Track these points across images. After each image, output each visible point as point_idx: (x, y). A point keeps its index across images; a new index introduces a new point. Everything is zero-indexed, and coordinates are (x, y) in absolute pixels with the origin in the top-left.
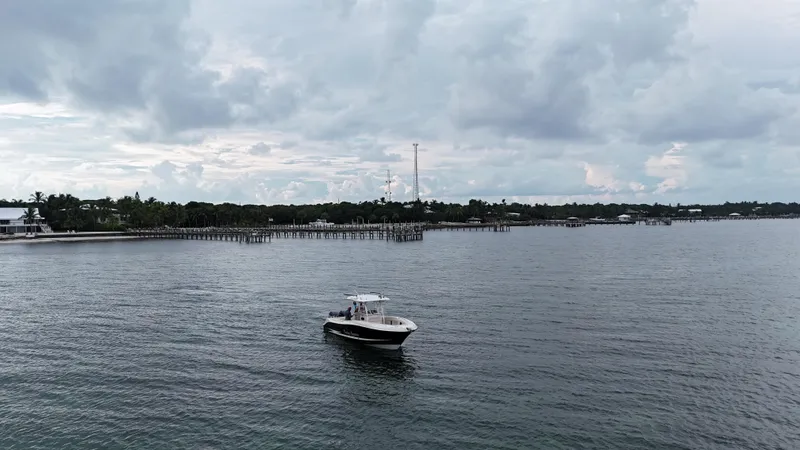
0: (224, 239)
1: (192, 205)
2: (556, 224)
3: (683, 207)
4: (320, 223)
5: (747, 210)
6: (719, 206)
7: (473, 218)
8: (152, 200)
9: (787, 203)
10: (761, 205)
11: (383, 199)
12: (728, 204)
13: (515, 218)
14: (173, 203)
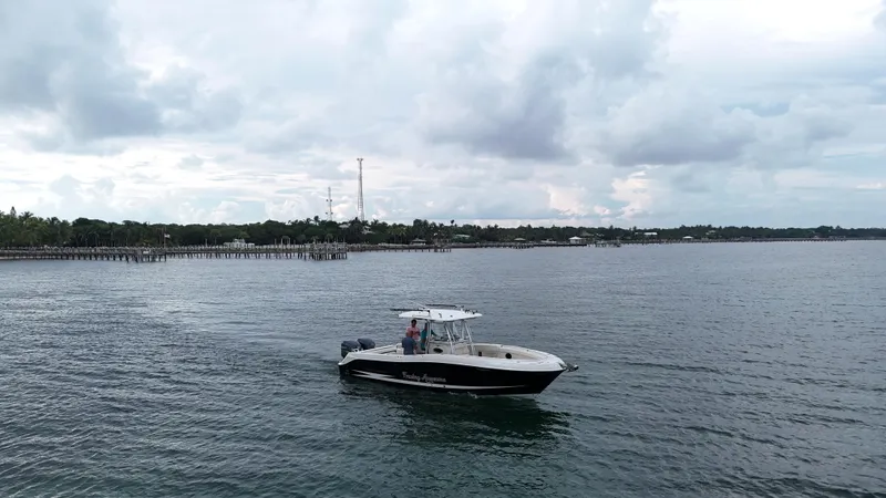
0: (124, 259)
1: (81, 222)
2: (505, 246)
3: (640, 231)
4: (237, 244)
5: (700, 234)
6: (676, 230)
7: (417, 240)
8: (27, 215)
9: (740, 227)
10: (715, 229)
11: (316, 218)
12: (683, 228)
13: (464, 241)
14: (54, 219)
